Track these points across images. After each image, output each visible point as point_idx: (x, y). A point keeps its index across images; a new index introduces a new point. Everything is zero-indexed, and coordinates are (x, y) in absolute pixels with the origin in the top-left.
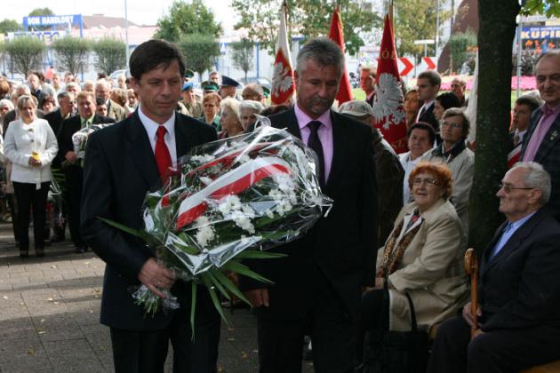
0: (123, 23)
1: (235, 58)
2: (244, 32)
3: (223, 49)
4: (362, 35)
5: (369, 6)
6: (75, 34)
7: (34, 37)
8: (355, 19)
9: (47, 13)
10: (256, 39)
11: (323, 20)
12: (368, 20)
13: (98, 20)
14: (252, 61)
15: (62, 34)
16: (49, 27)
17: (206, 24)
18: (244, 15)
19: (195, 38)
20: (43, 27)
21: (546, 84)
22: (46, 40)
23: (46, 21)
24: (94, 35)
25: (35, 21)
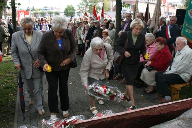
0: (59, 9)
1: (78, 14)
2: (79, 10)
3: (75, 13)
4: (98, 11)
5: (99, 6)
6: (51, 11)
7: (44, 11)
8: (97, 8)
9: (46, 7)
10: (81, 11)
11: (92, 9)
12: (100, 9)
13: (55, 8)
14: (80, 15)
15: (49, 11)
16: (47, 9)
17: (73, 9)
18: (79, 8)
19: (71, 11)
20: (46, 9)
21: (127, 18)
22: (46, 12)
23: (46, 8)
24: (54, 11)
25: (44, 9)
